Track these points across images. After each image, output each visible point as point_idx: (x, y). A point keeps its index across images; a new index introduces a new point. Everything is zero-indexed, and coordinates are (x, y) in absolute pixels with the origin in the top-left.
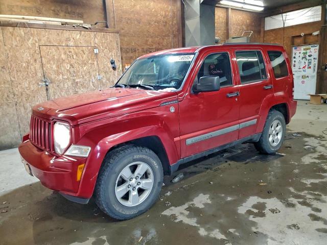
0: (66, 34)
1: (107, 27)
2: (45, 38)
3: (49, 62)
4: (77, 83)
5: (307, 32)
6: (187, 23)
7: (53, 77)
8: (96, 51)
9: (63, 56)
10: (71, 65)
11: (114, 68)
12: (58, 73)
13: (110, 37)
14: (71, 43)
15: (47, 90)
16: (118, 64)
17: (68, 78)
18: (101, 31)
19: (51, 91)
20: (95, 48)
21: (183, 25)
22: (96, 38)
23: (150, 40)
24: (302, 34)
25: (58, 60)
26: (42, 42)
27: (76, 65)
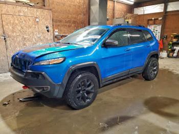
0: (19, 8)
1: (44, 6)
2: (5, 10)
3: (7, 24)
4: (25, 38)
5: (156, 18)
6: (92, 7)
7: (9, 34)
8: (37, 20)
9: (17, 22)
10: (22, 27)
11: (48, 31)
12: (13, 32)
13: (46, 12)
14: (22, 14)
15: (6, 41)
16: (50, 29)
17: (20, 35)
18: (40, 8)
19: (8, 42)
20: (37, 18)
21: (89, 8)
22: (38, 12)
23: (70, 16)
24: (153, 19)
25: (13, 24)
26: (3, 12)
27: (25, 27)
